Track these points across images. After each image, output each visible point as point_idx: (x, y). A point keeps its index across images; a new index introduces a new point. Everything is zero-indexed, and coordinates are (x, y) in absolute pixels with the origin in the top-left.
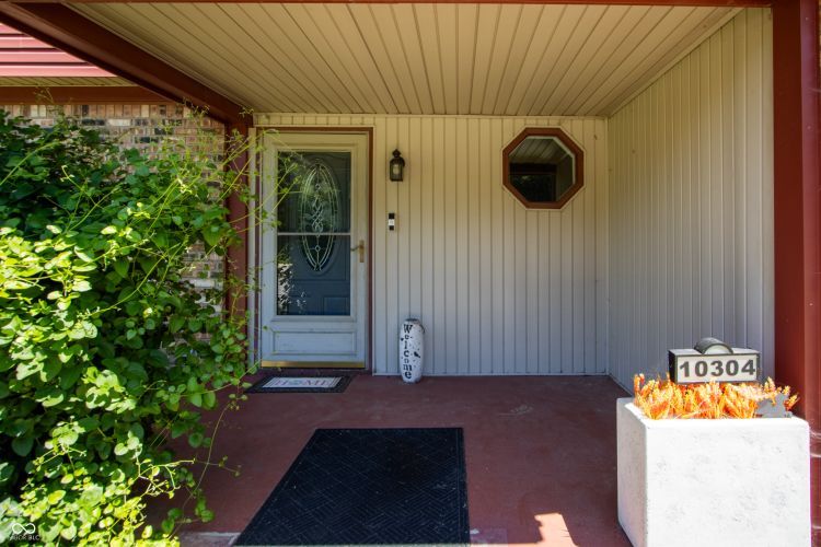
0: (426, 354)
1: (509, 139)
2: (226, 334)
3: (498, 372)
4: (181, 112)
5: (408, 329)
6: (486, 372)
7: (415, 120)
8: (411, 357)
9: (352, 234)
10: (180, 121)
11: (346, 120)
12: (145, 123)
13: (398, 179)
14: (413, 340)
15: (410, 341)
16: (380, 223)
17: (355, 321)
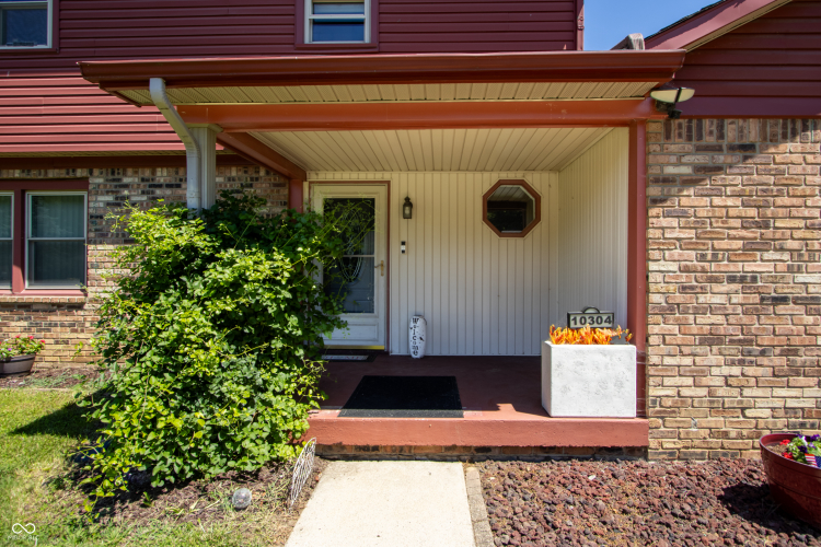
0: (428, 338)
1: (487, 188)
2: (335, 304)
3: (478, 353)
4: (258, 172)
5: (415, 321)
6: (469, 353)
7: (420, 175)
8: (418, 341)
9: (375, 256)
10: (257, 179)
11: (371, 176)
12: (234, 180)
13: (410, 217)
14: (418, 329)
15: (417, 330)
16: (396, 248)
17: (377, 317)
